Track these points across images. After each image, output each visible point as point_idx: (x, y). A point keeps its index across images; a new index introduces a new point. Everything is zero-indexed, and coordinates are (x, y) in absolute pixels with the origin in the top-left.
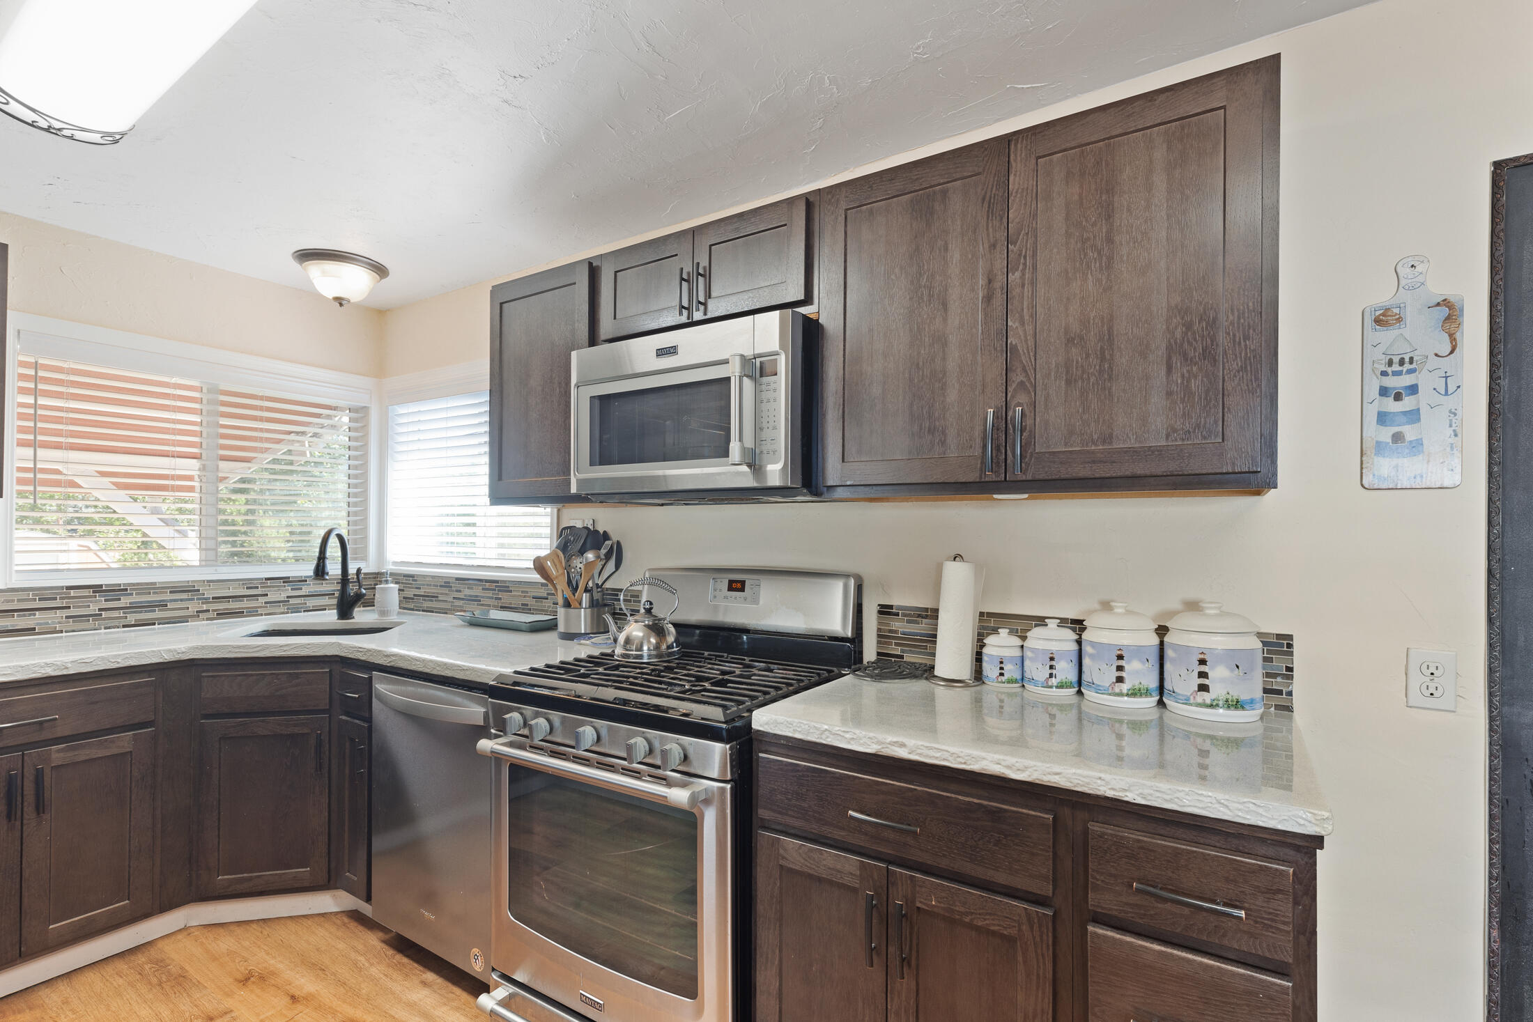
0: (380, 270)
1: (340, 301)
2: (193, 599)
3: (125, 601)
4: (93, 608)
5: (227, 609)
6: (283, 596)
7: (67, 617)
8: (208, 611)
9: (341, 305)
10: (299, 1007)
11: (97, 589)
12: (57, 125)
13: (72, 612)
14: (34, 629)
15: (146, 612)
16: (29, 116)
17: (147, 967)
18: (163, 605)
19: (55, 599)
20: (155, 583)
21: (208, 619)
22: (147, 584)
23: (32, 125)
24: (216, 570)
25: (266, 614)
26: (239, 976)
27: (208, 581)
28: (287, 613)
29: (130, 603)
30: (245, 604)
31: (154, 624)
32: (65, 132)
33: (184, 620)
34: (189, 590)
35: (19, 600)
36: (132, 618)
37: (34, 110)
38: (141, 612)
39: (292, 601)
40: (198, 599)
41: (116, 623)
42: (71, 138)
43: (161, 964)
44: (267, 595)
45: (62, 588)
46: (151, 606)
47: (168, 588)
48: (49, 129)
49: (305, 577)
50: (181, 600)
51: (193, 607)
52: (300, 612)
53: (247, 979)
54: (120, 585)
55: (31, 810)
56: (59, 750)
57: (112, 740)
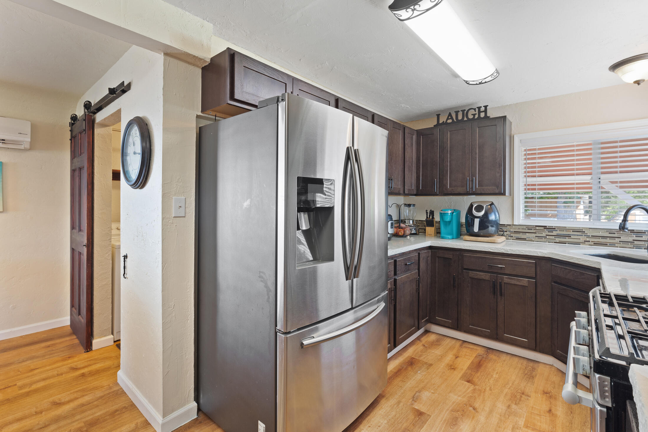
1: (638, 82)
2: (582, 235)
3: (555, 233)
4: (544, 234)
5: (599, 242)
6: (630, 239)
7: (536, 236)
8: (590, 241)
9: (639, 84)
10: (548, 415)
11: (545, 227)
12: (480, 81)
13: (537, 235)
14: (526, 239)
15: (563, 238)
16: (475, 83)
17: (530, 367)
18: (569, 236)
19: (532, 229)
20: (566, 227)
21: (589, 245)
22: (563, 227)
23: (477, 84)
24: (593, 224)
25: (620, 247)
26: (546, 391)
27: (589, 228)
28: (634, 248)
29: (557, 234)
30: (608, 240)
31: (566, 243)
32: (483, 82)
33: (578, 244)
34: (580, 231)
35: (522, 229)
36: (558, 240)
37: (474, 81)
38: (561, 238)
39: (636, 242)
40: (584, 236)
41: (552, 241)
42: (486, 82)
43: (533, 369)
44: (620, 238)
45: (534, 226)
46: (565, 236)
47: (571, 229)
48: (480, 83)
49: (644, 231)
50: (577, 235)
51: (582, 239)
52: (642, 249)
53: (546, 393)
54: (553, 227)
55: (499, 294)
56: (506, 278)
57: (521, 280)
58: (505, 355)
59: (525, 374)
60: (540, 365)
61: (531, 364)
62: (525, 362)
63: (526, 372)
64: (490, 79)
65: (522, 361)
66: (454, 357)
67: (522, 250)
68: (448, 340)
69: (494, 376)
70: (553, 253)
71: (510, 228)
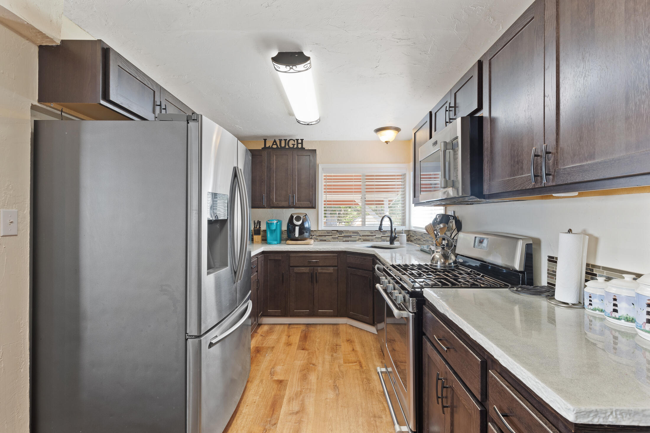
0: (398, 129)
2: (357, 235)
3: (343, 235)
4: (337, 236)
5: (365, 239)
6: (380, 236)
7: (332, 238)
8: (361, 239)
9: (387, 143)
10: (353, 352)
11: (337, 231)
12: (308, 123)
13: (333, 237)
14: (326, 240)
15: (347, 238)
16: (304, 123)
17: (335, 329)
18: (350, 236)
19: (330, 233)
20: (349, 230)
21: (361, 241)
22: (347, 230)
23: (305, 124)
24: (363, 227)
25: (376, 241)
26: (348, 339)
27: (361, 230)
28: (381, 241)
29: (344, 235)
30: (370, 238)
31: (349, 241)
32: (310, 124)
33: (355, 241)
34: (356, 232)
35: (324, 233)
36: (344, 239)
37: (304, 122)
38: (346, 238)
39: (383, 238)
40: (359, 235)
41: (341, 240)
42: (311, 125)
43: (337, 329)
44: (376, 235)
45: (331, 230)
46: (348, 236)
47: (352, 232)
48: (308, 124)
50: (355, 235)
51: (358, 237)
52: (385, 241)
53: (348, 341)
54: (342, 230)
55: (315, 282)
56: (320, 269)
57: (329, 269)
58: (318, 326)
59: (334, 334)
60: (340, 325)
61: (335, 327)
62: (331, 326)
63: (334, 332)
64: (315, 123)
65: (329, 326)
66: (287, 337)
67: (329, 248)
68: (278, 327)
69: (317, 341)
70: (347, 248)
71: (316, 233)
